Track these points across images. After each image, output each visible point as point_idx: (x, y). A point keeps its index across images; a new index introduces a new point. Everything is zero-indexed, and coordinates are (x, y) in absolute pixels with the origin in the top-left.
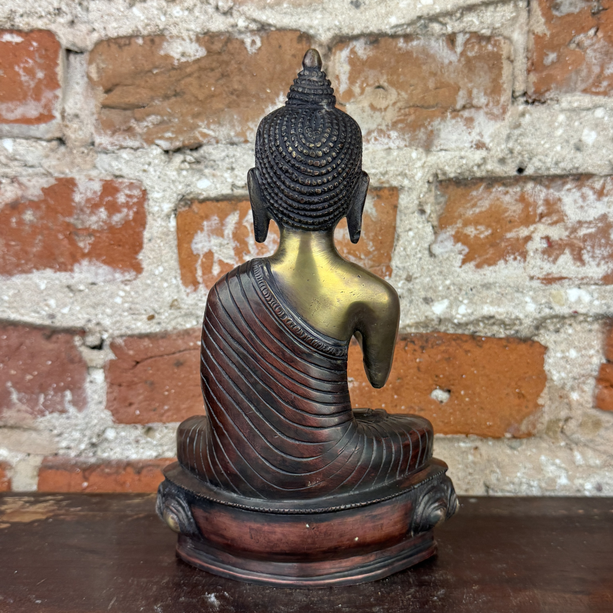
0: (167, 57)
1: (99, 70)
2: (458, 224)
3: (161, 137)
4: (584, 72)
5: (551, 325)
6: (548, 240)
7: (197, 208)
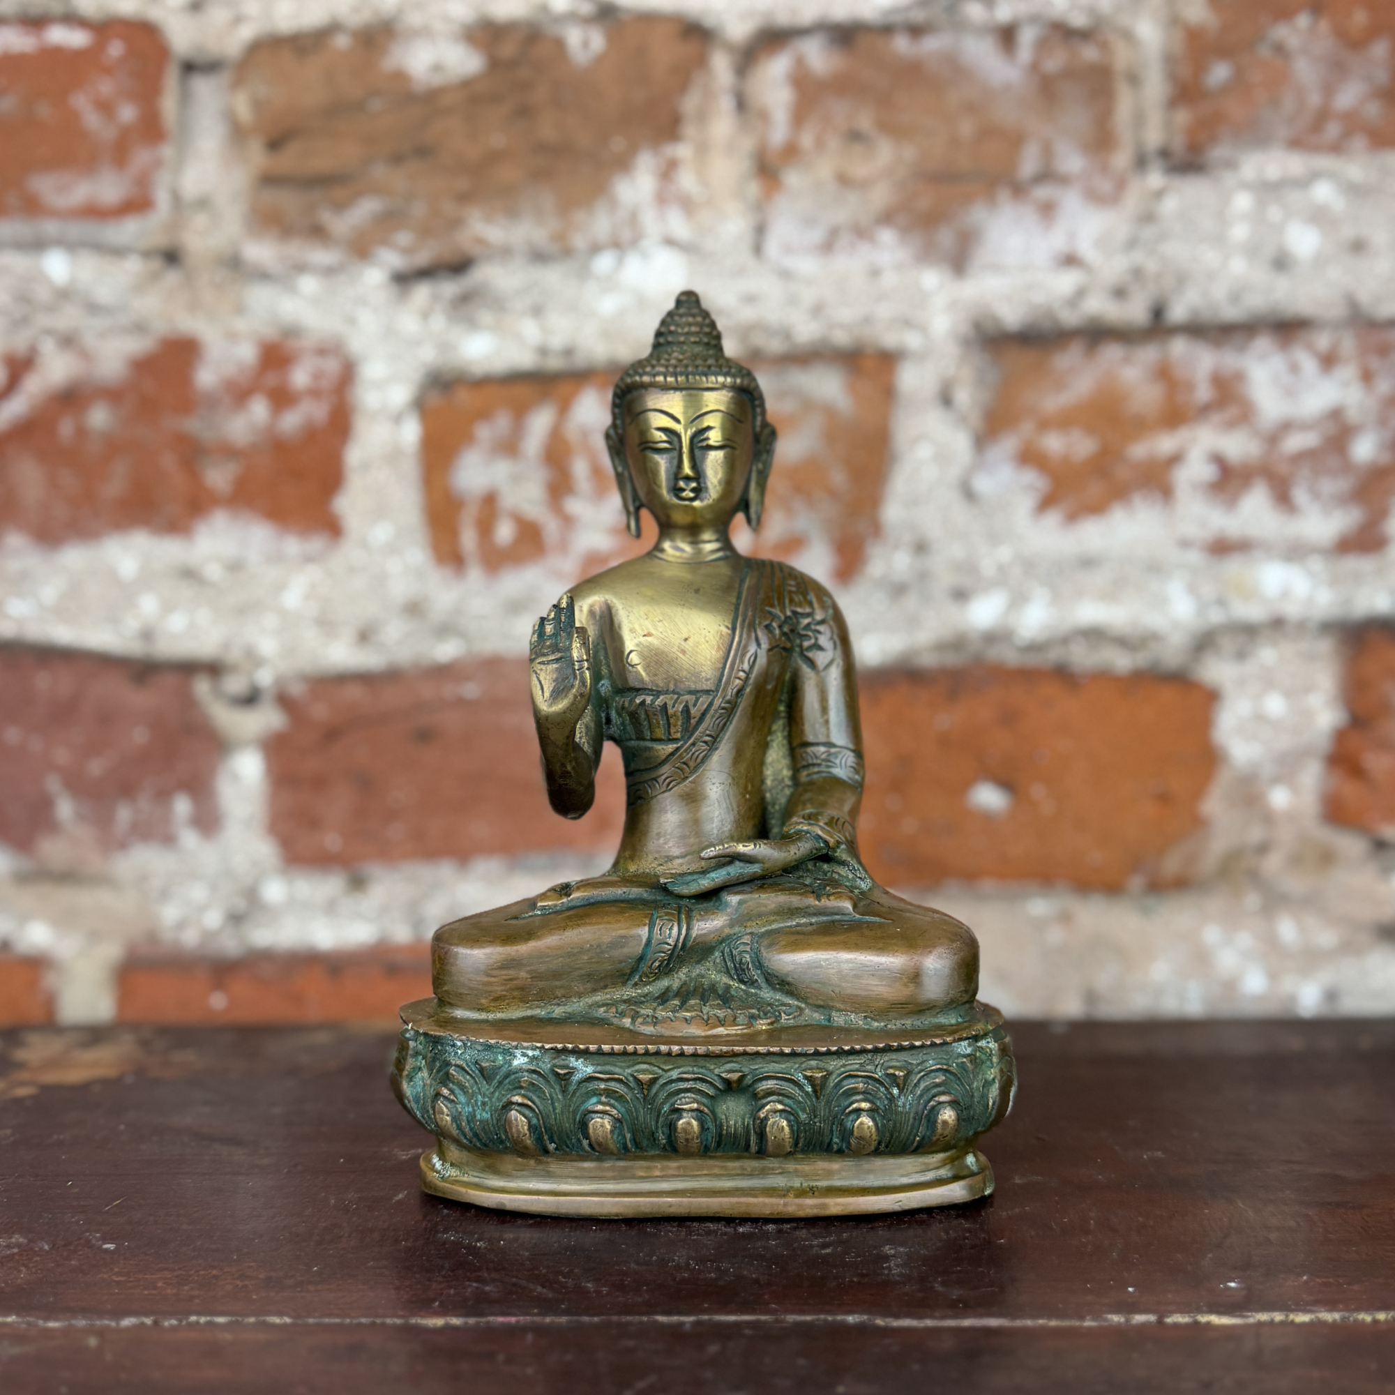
0: (399, 76)
1: (256, 104)
2: (1027, 428)
3: (385, 242)
4: (1289, 103)
5: (1228, 644)
6: (1219, 461)
7: (463, 397)
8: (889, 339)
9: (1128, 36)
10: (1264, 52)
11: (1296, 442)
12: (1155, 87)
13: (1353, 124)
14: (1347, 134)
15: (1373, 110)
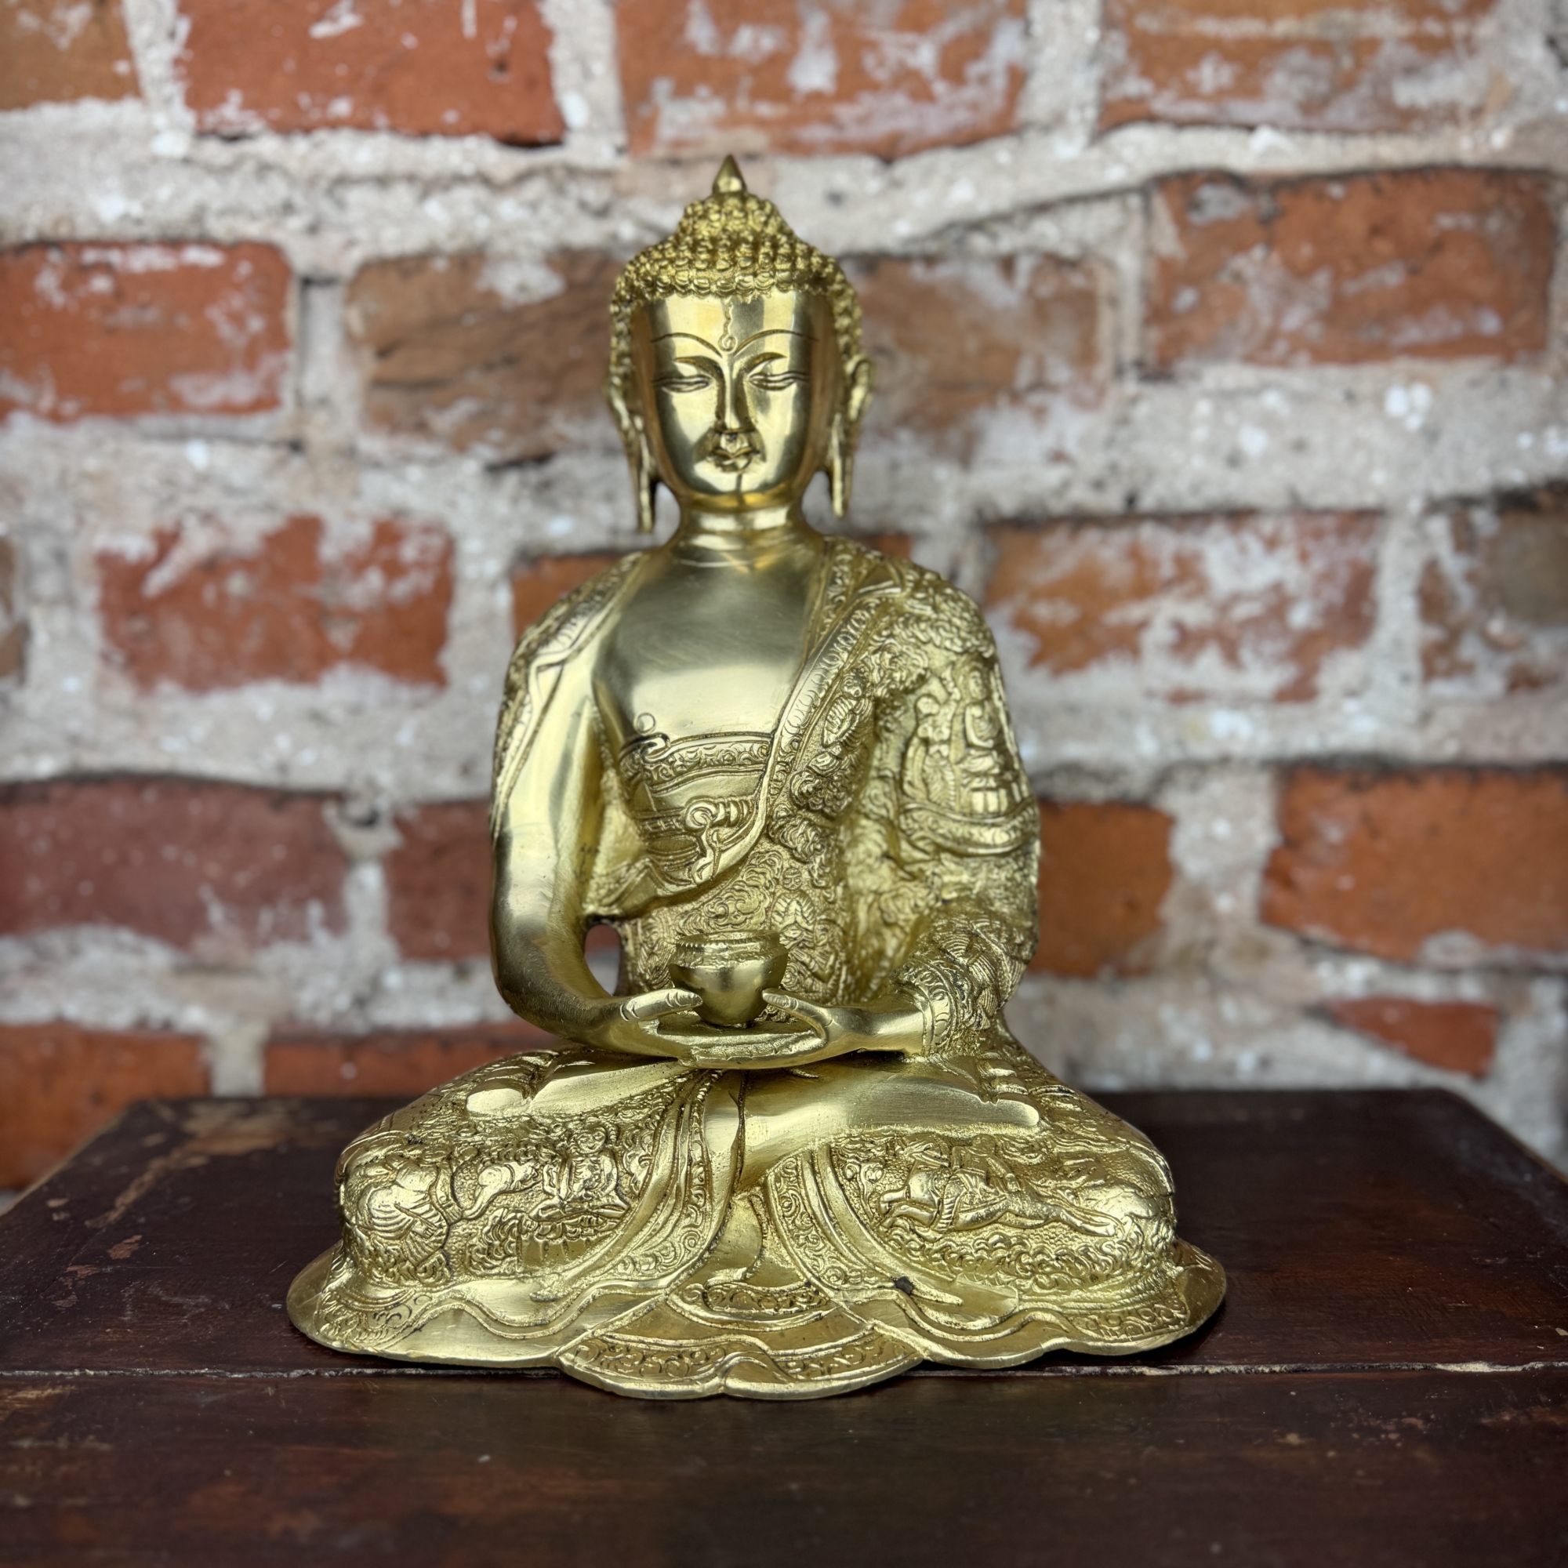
0: (491, 295)
1: (368, 318)
2: (1021, 598)
3: (481, 439)
4: (1244, 324)
5: (1183, 778)
6: (1179, 627)
7: (548, 570)
8: (908, 523)
9: (1110, 265)
10: (1225, 279)
11: (1242, 611)
12: (1132, 308)
13: (1298, 342)
14: (1293, 351)
15: (1315, 331)
